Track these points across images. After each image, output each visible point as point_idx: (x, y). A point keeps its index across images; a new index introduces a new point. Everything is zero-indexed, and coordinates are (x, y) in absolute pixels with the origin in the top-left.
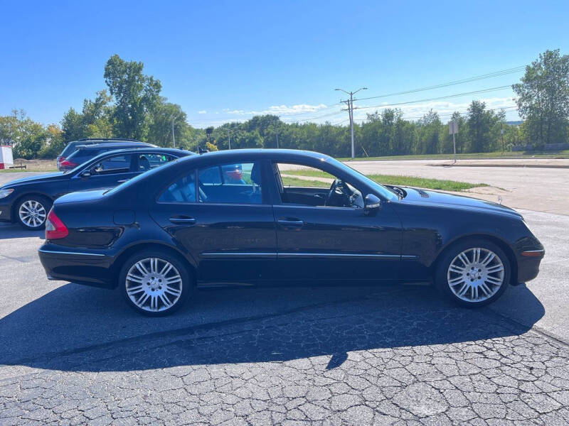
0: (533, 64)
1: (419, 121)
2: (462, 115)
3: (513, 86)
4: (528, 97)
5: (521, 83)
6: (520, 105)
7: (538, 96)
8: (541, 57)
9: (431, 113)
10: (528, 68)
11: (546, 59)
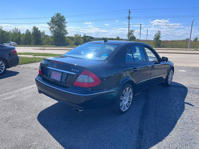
0: (53, 16)
1: (10, 31)
2: (30, 31)
3: (47, 23)
4: (53, 28)
5: (50, 22)
6: (50, 30)
7: (56, 27)
8: (55, 15)
9: (15, 28)
10: (52, 18)
11: (57, 16)
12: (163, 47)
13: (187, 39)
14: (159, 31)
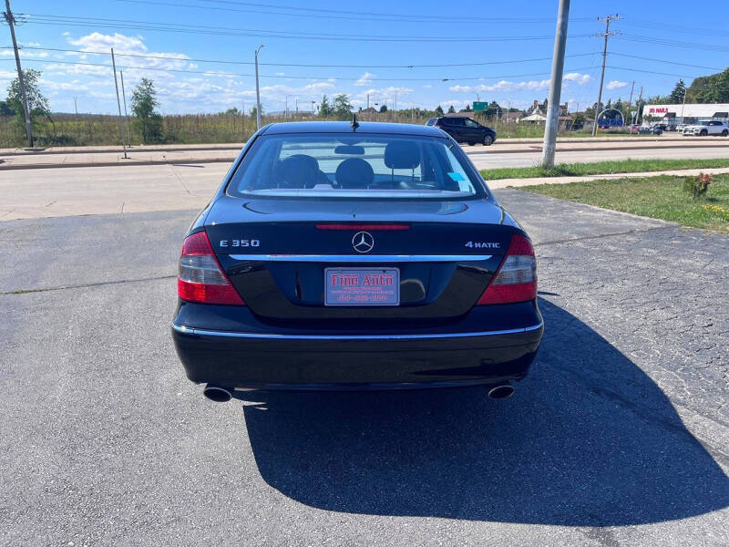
12: (174, 139)
13: (230, 111)
14: (145, 81)
